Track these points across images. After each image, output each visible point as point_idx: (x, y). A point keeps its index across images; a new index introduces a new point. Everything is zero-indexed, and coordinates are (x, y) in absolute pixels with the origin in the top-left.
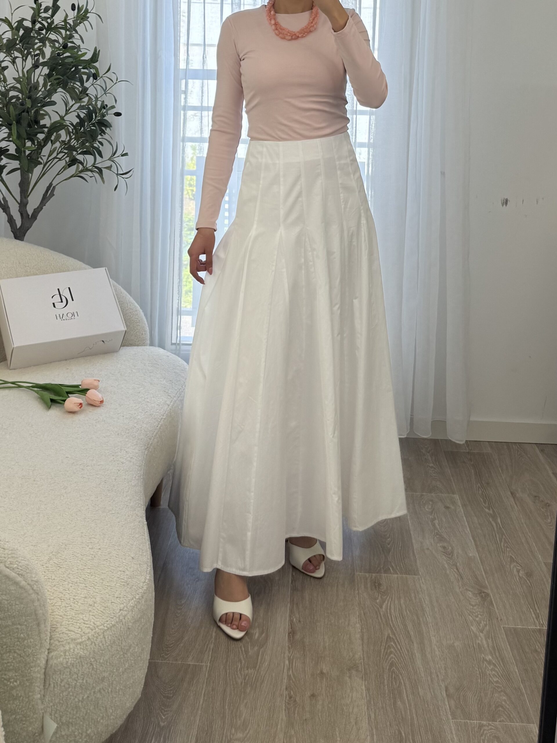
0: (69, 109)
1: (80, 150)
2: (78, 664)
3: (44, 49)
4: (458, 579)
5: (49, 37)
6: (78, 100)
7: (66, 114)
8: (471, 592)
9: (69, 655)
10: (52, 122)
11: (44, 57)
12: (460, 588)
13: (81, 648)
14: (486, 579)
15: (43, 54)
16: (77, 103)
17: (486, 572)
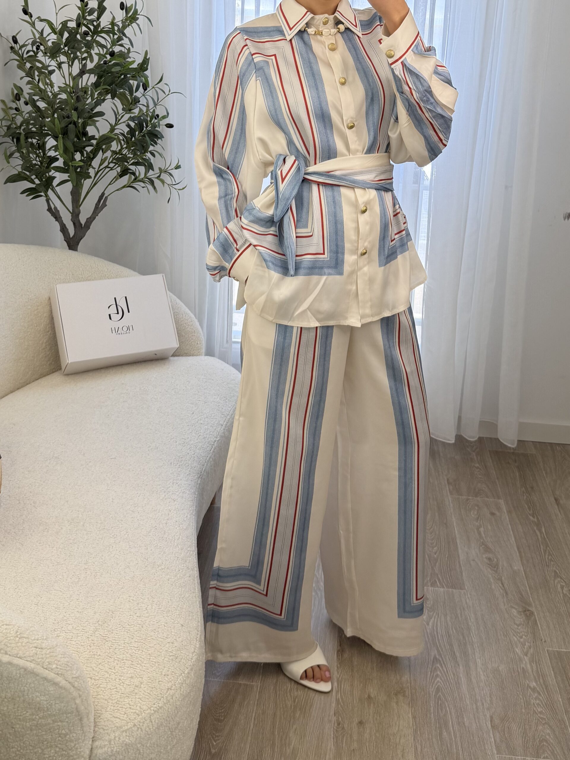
0: (119, 120)
1: (131, 160)
2: (124, 752)
3: (92, 51)
4: (504, 596)
5: (97, 39)
6: (129, 112)
7: (116, 124)
8: (516, 609)
9: (115, 744)
10: (101, 135)
11: (92, 61)
12: (504, 605)
13: (126, 735)
14: (530, 595)
15: (91, 56)
16: (128, 113)
17: (530, 588)
